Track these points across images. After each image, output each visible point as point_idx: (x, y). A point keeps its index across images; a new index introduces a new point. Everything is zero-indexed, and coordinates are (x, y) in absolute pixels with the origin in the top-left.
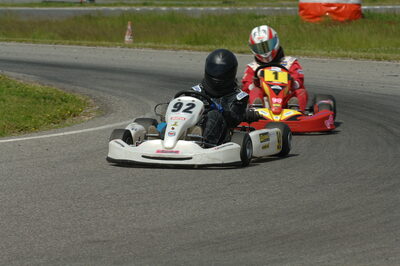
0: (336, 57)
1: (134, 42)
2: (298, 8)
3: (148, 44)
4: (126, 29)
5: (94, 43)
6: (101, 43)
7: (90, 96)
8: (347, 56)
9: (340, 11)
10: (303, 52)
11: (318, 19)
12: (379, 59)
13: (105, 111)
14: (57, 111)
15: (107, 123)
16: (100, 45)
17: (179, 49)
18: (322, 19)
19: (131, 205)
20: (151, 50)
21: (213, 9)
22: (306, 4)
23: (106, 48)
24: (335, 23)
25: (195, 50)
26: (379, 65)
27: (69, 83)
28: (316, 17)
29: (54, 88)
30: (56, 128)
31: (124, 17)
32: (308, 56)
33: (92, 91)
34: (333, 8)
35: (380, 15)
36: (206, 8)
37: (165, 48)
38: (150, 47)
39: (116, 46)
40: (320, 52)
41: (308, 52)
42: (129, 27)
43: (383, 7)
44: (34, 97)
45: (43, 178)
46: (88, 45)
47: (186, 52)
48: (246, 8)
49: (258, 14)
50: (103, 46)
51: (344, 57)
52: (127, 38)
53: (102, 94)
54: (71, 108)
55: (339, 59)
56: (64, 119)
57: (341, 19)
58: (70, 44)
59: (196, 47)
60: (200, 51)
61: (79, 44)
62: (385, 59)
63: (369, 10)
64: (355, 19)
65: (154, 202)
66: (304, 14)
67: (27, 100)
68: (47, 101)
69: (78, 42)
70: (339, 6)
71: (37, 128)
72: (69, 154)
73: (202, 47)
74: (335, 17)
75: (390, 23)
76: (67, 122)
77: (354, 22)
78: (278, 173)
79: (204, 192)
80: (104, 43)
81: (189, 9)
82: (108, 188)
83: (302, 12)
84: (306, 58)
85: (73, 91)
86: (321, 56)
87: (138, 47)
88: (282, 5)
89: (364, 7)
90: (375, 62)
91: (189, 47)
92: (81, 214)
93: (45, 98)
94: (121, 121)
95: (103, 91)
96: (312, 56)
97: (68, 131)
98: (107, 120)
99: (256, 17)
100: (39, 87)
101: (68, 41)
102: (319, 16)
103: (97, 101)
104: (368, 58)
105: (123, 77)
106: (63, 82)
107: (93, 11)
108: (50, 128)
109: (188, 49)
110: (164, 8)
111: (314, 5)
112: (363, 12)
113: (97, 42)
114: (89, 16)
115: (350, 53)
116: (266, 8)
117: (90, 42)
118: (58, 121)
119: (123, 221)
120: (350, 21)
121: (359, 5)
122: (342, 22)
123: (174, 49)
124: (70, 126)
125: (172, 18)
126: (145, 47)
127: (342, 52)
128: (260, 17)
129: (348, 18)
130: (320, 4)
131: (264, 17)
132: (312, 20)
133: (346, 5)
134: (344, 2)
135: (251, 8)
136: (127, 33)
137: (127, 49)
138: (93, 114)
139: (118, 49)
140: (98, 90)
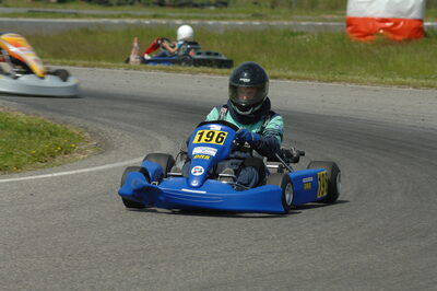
0: (391, 85)
2: (344, 24)
3: (158, 66)
4: (132, 47)
5: (93, 63)
6: (100, 63)
7: (86, 129)
8: (404, 84)
9: (399, 27)
10: (350, 78)
11: (369, 38)
13: (103, 147)
14: (45, 146)
15: (105, 163)
16: (99, 66)
17: (197, 73)
18: (375, 37)
19: (134, 264)
20: (162, 73)
21: (241, 23)
22: (354, 19)
23: (107, 70)
24: (392, 42)
25: (215, 73)
27: (60, 112)
28: (366, 35)
29: (41, 118)
30: (43, 167)
31: (129, 32)
32: (356, 82)
33: (88, 123)
34: (388, 24)
36: (232, 22)
37: (179, 71)
38: (160, 69)
39: (119, 67)
40: (376, 79)
41: (356, 78)
42: (136, 44)
44: (16, 129)
45: (26, 229)
46: (85, 66)
47: (205, 76)
48: (279, 22)
49: (295, 30)
50: (104, 67)
51: (401, 85)
52: (133, 58)
53: (101, 127)
54: (62, 144)
55: (395, 88)
56: (53, 157)
57: (398, 38)
59: (218, 70)
63: (433, 27)
64: (417, 38)
65: (162, 261)
66: (352, 32)
67: (7, 133)
68: (33, 134)
69: (72, 62)
70: (397, 22)
71: (19, 168)
72: (60, 200)
74: (391, 36)
76: (57, 161)
77: (414, 41)
78: (318, 228)
79: (226, 250)
80: (104, 63)
81: (210, 23)
82: (106, 243)
83: (350, 28)
84: (353, 85)
85: (65, 122)
86: (373, 83)
87: (146, 69)
88: (325, 20)
89: (427, 24)
91: (210, 70)
92: (72, 276)
93: (29, 130)
94: (124, 160)
95: (101, 123)
96: (361, 82)
97: (58, 171)
98: (105, 158)
99: (293, 34)
100: (22, 117)
101: (60, 61)
102: (371, 34)
103: (94, 135)
105: (127, 105)
106: (53, 111)
107: (91, 24)
108: (36, 168)
109: (204, 72)
111: (366, 20)
112: (426, 30)
113: (96, 63)
114: (86, 30)
115: (408, 80)
116: (304, 23)
117: (87, 62)
118: (45, 159)
119: (124, 283)
120: (409, 39)
121: (421, 21)
122: (400, 42)
123: (191, 72)
124: (61, 166)
126: (155, 69)
127: (398, 79)
128: (297, 34)
129: (406, 37)
130: (372, 19)
131: (302, 34)
132: (362, 39)
133: (405, 21)
134: (402, 17)
135: (286, 23)
136: (133, 52)
137: (132, 71)
138: (91, 151)
139: (122, 71)
140: (96, 121)
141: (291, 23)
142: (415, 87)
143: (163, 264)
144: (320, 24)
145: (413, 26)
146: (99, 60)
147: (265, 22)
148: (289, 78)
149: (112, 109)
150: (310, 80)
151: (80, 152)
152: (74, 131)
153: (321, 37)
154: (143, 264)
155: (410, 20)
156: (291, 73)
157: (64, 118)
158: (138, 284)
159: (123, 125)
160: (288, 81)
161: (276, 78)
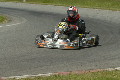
1: (26, 2)
5: (13, 1)
7: (7, 16)
13: (10, 21)
17: (37, 4)
20: (29, 4)
37: (33, 3)
38: (29, 3)
39: (19, 2)
47: (39, 5)
50: (15, 2)
53: (10, 16)
58: (6, 1)
60: (43, 4)
61: (8, 2)
80: (15, 1)
85: (2, 15)
98: (10, 23)
103: (9, 18)
109: (39, 4)
117: (11, 1)
138: (7, 22)
150: (64, 6)
151: (5, 22)
152: (4, 17)
157: (2, 14)
159: (16, 16)
160: (59, 6)
161: (55, 5)
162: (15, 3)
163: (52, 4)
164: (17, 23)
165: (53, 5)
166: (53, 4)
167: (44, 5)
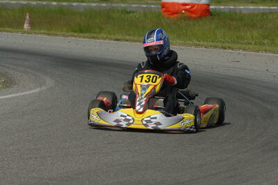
0: (191, 46)
1: (31, 29)
2: (160, 6)
3: (42, 31)
4: (25, 19)
6: (5, 29)
8: (199, 45)
9: (194, 9)
11: (176, 15)
12: (225, 49)
13: (9, 83)
15: (11, 93)
16: (5, 31)
17: (68, 36)
18: (179, 15)
19: (31, 158)
20: (46, 36)
21: (94, 5)
22: (166, 3)
23: (9, 33)
24: (189, 18)
25: (80, 37)
26: (224, 52)
28: (174, 13)
31: (24, 9)
34: (188, 7)
35: (224, 13)
36: (89, 4)
37: (57, 35)
38: (44, 33)
39: (17, 32)
40: (181, 42)
42: (28, 17)
43: (227, 7)
47: (73, 38)
48: (119, 5)
49: (129, 10)
50: (8, 31)
51: (197, 46)
52: (26, 26)
53: (6, 70)
55: (193, 47)
57: (194, 16)
59: (82, 35)
62: (229, 48)
63: (215, 9)
64: (205, 16)
65: (49, 157)
66: (165, 11)
70: (193, 6)
73: (86, 35)
74: (189, 14)
75: (232, 20)
77: (204, 18)
80: (8, 29)
81: (75, 4)
83: (164, 9)
86: (180, 45)
87: (35, 33)
88: (148, 4)
89: (211, 7)
90: (221, 50)
91: (76, 34)
94: (22, 92)
95: (8, 68)
98: (11, 90)
99: (128, 13)
102: (177, 13)
103: (3, 75)
104: (216, 47)
109: (74, 36)
110: (54, 3)
111: (173, 4)
112: (211, 10)
113: (2, 28)
115: (202, 43)
116: (134, 6)
119: (25, 171)
120: (201, 17)
121: (208, 5)
122: (195, 18)
123: (64, 36)
125: (61, 12)
126: (41, 33)
127: (195, 42)
128: (130, 12)
129: (199, 15)
130: (178, 4)
131: (133, 12)
132: (171, 16)
133: (198, 5)
134: (196, 2)
135: (123, 5)
136: (26, 22)
137: (26, 35)
139: (19, 34)
140: (4, 66)
141: (126, 5)
142: (206, 47)
143: (49, 159)
144: (144, 6)
145: (203, 8)
146: (4, 27)
147: (109, 4)
148: (127, 41)
149: (14, 58)
153: (145, 14)
154: (36, 158)
155: (201, 5)
156: (128, 37)
158: (33, 171)
160: (126, 43)
161: (118, 40)
162: (6, 33)
163: (109, 37)
164: (31, 89)
165: (111, 39)
166: (112, 36)
167: (87, 39)
